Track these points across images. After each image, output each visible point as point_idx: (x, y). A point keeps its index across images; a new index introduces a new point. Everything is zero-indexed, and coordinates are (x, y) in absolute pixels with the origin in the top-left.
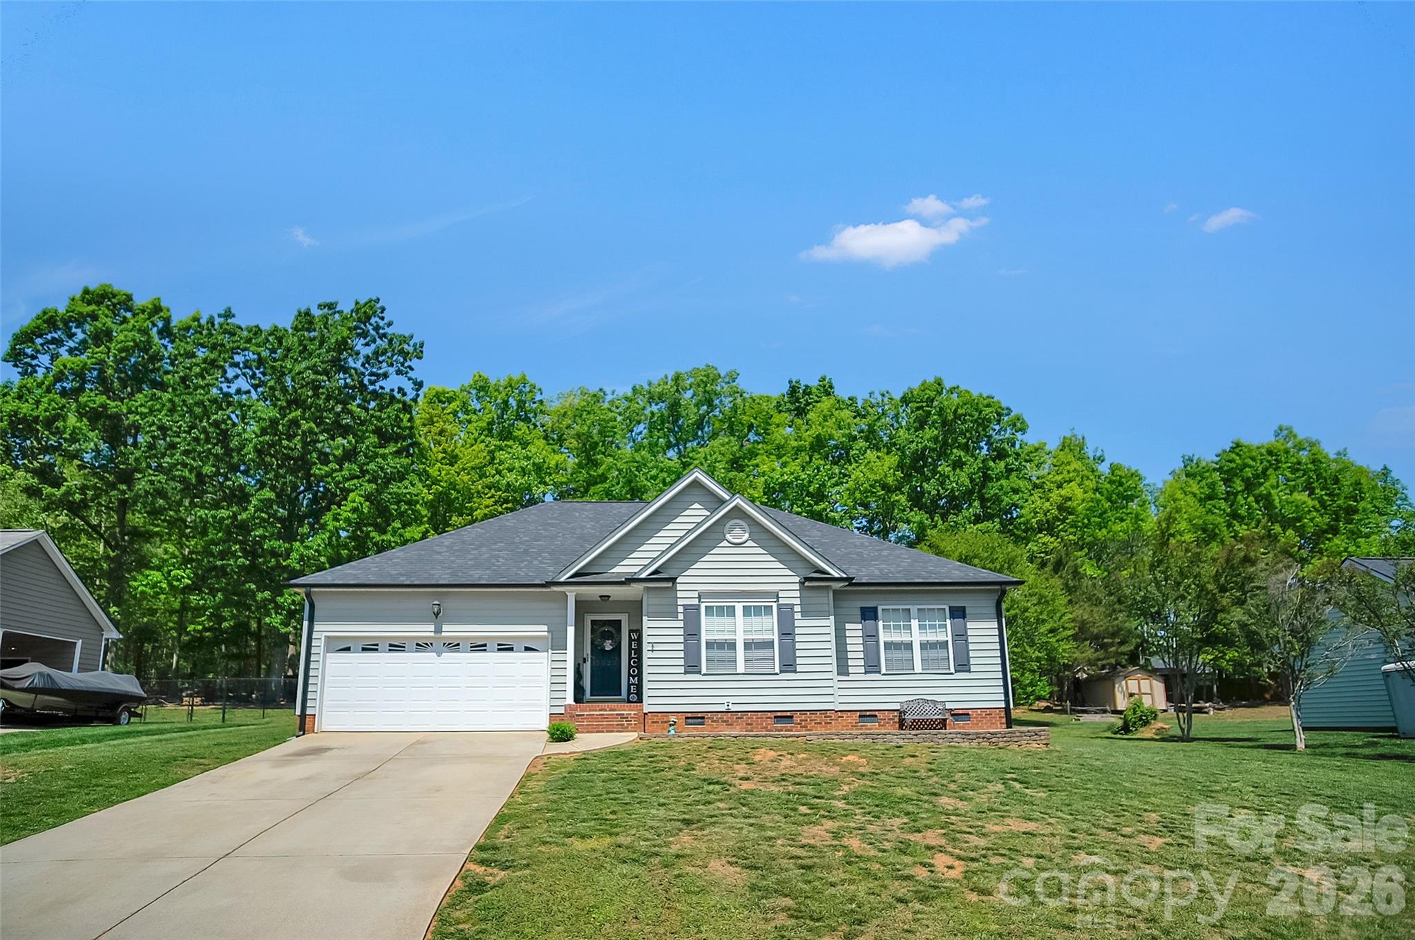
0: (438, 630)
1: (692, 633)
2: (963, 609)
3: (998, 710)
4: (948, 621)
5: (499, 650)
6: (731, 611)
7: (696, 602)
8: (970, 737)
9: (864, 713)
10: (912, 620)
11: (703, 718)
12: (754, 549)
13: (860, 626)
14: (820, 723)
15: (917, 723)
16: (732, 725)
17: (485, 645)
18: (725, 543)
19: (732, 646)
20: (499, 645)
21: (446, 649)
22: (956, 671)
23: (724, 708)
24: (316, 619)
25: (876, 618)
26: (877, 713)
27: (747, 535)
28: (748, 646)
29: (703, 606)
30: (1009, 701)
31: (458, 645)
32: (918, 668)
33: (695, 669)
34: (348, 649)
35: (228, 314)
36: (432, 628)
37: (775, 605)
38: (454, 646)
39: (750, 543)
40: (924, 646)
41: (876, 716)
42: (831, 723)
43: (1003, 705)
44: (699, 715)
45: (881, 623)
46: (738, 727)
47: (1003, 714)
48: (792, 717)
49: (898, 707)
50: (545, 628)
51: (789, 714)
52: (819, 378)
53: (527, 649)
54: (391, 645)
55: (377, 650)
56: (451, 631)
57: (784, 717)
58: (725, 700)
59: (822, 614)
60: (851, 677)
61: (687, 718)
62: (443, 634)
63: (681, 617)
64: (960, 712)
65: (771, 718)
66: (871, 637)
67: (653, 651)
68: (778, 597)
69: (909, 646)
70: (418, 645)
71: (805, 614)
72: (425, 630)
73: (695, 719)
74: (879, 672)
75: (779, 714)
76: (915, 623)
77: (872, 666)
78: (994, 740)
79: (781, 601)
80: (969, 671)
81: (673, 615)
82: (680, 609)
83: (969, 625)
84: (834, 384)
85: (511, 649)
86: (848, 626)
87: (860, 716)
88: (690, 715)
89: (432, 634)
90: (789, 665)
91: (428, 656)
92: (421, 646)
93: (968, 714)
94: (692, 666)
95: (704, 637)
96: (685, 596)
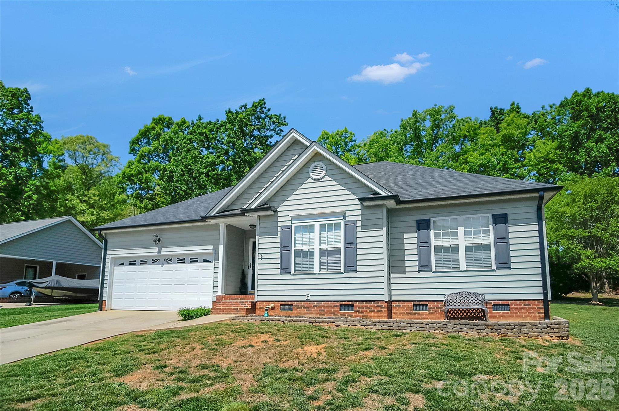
0: (159, 252)
1: (285, 247)
2: (506, 215)
3: (536, 302)
4: (491, 227)
5: (191, 262)
6: (312, 227)
7: (289, 223)
8: (478, 327)
9: (417, 303)
10: (459, 228)
11: (291, 305)
12: (329, 182)
13: (415, 235)
14: (373, 311)
15: (461, 312)
16: (311, 310)
17: (184, 259)
18: (310, 180)
19: (311, 253)
20: (191, 259)
21: (165, 262)
22: (497, 268)
23: (305, 298)
24: (108, 248)
25: (428, 228)
26: (427, 303)
27: (324, 172)
28: (322, 253)
29: (293, 226)
30: (547, 293)
31: (171, 259)
32: (463, 267)
33: (287, 271)
34: (123, 264)
35: (200, 119)
36: (157, 250)
37: (342, 222)
38: (169, 261)
39: (327, 178)
40: (468, 249)
41: (427, 305)
42: (381, 311)
43: (541, 297)
44: (289, 303)
45: (432, 232)
46: (314, 312)
47: (541, 305)
48: (352, 306)
49: (442, 298)
50: (211, 247)
51: (350, 303)
52: (510, 103)
53: (205, 261)
54: (141, 261)
55: (135, 264)
56: (167, 251)
57: (347, 306)
58: (305, 293)
59: (377, 226)
60: (407, 275)
61: (281, 305)
62: (162, 253)
63: (279, 235)
64: (501, 302)
65: (337, 306)
66: (424, 243)
67: (261, 259)
68: (345, 216)
69: (456, 249)
70: (153, 260)
71: (365, 227)
72: (153, 252)
73: (287, 305)
74: (430, 270)
75: (343, 303)
76: (461, 230)
77: (424, 267)
78: (502, 331)
79: (348, 219)
80: (510, 268)
81: (275, 233)
82: (279, 229)
83: (510, 229)
84: (520, 106)
85: (197, 261)
86: (406, 235)
87: (414, 305)
88: (283, 303)
89: (156, 254)
90: (351, 267)
91: (158, 266)
92: (155, 261)
93: (508, 305)
94: (285, 270)
95: (293, 249)
96: (283, 220)
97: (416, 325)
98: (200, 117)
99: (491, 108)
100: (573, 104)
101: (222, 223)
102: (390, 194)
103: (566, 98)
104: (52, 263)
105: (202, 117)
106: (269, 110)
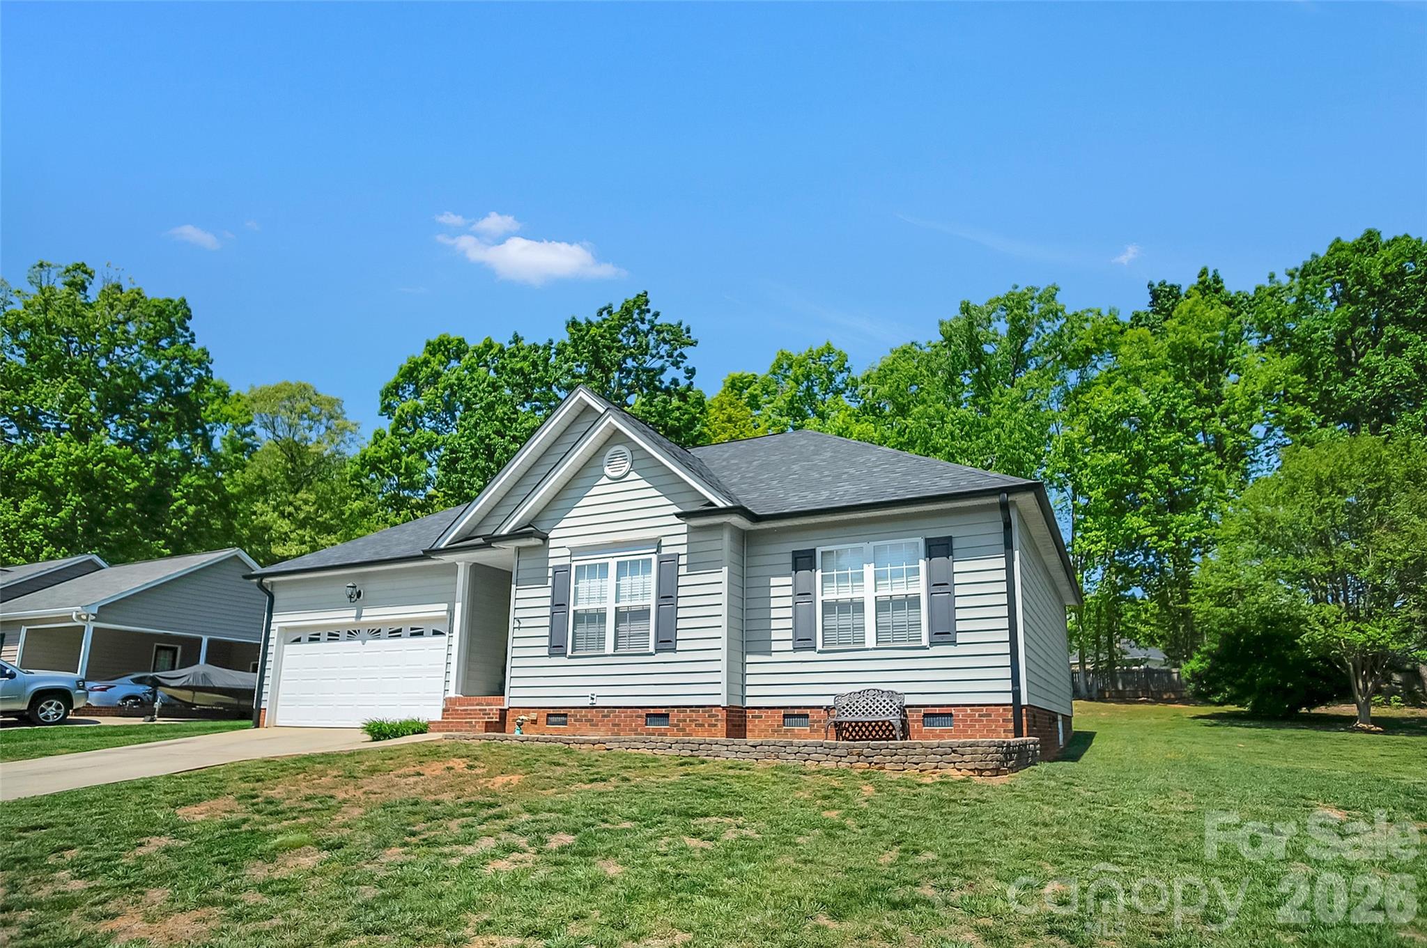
0: (359, 616)
1: (559, 605)
2: (949, 539)
3: (1001, 709)
4: (922, 564)
5: (412, 635)
6: (605, 566)
7: (566, 561)
9: (790, 712)
10: (865, 566)
11: (565, 715)
12: (637, 482)
13: (789, 580)
14: (702, 725)
15: (867, 728)
16: (597, 725)
17: (400, 630)
18: (604, 480)
19: (601, 616)
20: (412, 629)
21: (369, 636)
22: (932, 644)
23: (587, 702)
24: (274, 610)
25: (812, 566)
26: (808, 711)
27: (628, 465)
28: (623, 616)
29: (574, 564)
30: (1019, 691)
31: (379, 631)
32: (870, 641)
33: (560, 650)
34: (298, 640)
35: (517, 339)
36: (354, 613)
37: (654, 557)
38: (376, 633)
39: (633, 475)
40: (881, 606)
41: (807, 716)
42: (715, 725)
43: (1009, 699)
44: (562, 712)
45: (819, 573)
46: (603, 729)
47: (1010, 716)
48: (667, 716)
49: (829, 701)
50: (445, 606)
51: (664, 711)
53: (436, 633)
54: (330, 634)
55: (318, 639)
56: (372, 615)
57: (658, 716)
58: (589, 691)
59: (714, 565)
60: (775, 657)
61: (549, 715)
62: (362, 619)
63: (550, 583)
64: (937, 710)
65: (640, 716)
66: (803, 595)
67: (519, 628)
68: (659, 547)
69: (859, 606)
70: (349, 633)
71: (693, 567)
72: (345, 616)
73: (557, 716)
74: (814, 648)
75: (652, 711)
76: (869, 570)
77: (803, 642)
79: (664, 551)
80: (954, 643)
81: (542, 581)
82: (550, 573)
83: (958, 567)
85: (421, 634)
86: (774, 581)
87: (785, 716)
88: (551, 711)
89: (353, 620)
90: (666, 643)
91: (356, 644)
92: (352, 635)
93: (951, 715)
94: (556, 649)
95: (572, 608)
96: (557, 554)
97: (736, 748)
98: (516, 336)
99: (1150, 285)
100: (1330, 269)
101: (462, 560)
102: (730, 505)
103: (1315, 256)
104: (201, 640)
105: (520, 336)
106: (657, 315)
